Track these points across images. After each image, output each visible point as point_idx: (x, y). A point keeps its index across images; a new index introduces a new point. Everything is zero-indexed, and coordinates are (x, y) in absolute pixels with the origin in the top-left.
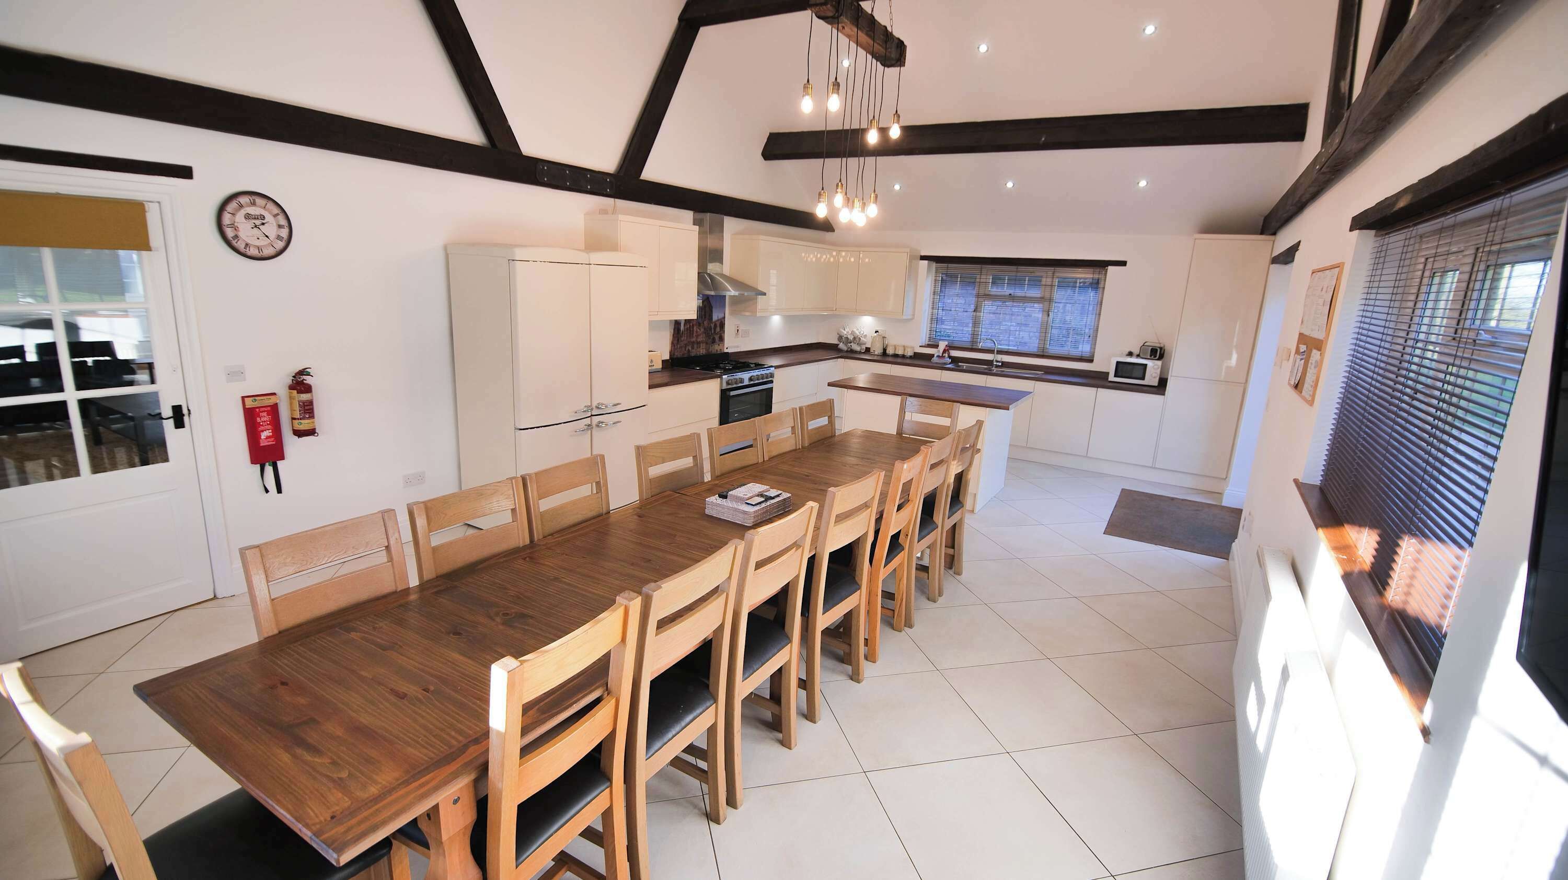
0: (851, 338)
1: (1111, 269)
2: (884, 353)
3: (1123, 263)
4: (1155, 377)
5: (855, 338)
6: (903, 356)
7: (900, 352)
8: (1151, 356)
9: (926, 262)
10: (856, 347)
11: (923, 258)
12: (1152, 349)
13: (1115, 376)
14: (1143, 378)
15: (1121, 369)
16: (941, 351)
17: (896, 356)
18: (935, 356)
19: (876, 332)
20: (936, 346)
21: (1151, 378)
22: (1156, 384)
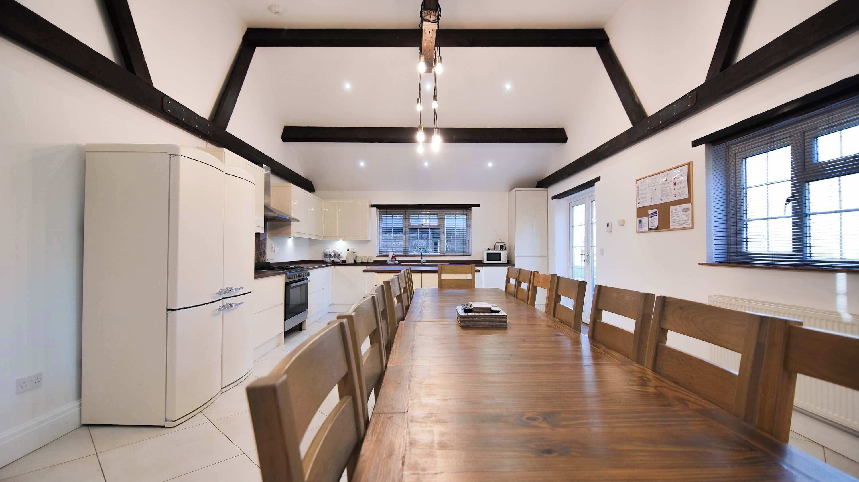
0: (333, 254)
1: (473, 208)
2: (355, 262)
3: (478, 205)
4: (505, 259)
5: (335, 255)
6: (368, 262)
7: (366, 261)
8: (500, 249)
9: (375, 208)
10: (336, 260)
11: (373, 206)
12: (500, 245)
13: (488, 260)
14: (500, 260)
15: (490, 256)
16: (391, 257)
17: (362, 262)
18: (388, 260)
19: (348, 250)
20: (387, 255)
21: (504, 259)
22: (507, 263)
